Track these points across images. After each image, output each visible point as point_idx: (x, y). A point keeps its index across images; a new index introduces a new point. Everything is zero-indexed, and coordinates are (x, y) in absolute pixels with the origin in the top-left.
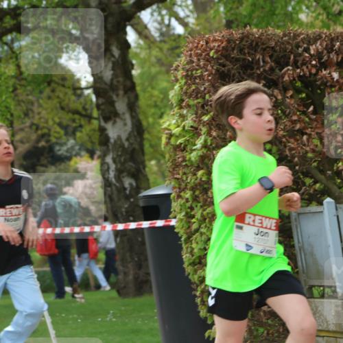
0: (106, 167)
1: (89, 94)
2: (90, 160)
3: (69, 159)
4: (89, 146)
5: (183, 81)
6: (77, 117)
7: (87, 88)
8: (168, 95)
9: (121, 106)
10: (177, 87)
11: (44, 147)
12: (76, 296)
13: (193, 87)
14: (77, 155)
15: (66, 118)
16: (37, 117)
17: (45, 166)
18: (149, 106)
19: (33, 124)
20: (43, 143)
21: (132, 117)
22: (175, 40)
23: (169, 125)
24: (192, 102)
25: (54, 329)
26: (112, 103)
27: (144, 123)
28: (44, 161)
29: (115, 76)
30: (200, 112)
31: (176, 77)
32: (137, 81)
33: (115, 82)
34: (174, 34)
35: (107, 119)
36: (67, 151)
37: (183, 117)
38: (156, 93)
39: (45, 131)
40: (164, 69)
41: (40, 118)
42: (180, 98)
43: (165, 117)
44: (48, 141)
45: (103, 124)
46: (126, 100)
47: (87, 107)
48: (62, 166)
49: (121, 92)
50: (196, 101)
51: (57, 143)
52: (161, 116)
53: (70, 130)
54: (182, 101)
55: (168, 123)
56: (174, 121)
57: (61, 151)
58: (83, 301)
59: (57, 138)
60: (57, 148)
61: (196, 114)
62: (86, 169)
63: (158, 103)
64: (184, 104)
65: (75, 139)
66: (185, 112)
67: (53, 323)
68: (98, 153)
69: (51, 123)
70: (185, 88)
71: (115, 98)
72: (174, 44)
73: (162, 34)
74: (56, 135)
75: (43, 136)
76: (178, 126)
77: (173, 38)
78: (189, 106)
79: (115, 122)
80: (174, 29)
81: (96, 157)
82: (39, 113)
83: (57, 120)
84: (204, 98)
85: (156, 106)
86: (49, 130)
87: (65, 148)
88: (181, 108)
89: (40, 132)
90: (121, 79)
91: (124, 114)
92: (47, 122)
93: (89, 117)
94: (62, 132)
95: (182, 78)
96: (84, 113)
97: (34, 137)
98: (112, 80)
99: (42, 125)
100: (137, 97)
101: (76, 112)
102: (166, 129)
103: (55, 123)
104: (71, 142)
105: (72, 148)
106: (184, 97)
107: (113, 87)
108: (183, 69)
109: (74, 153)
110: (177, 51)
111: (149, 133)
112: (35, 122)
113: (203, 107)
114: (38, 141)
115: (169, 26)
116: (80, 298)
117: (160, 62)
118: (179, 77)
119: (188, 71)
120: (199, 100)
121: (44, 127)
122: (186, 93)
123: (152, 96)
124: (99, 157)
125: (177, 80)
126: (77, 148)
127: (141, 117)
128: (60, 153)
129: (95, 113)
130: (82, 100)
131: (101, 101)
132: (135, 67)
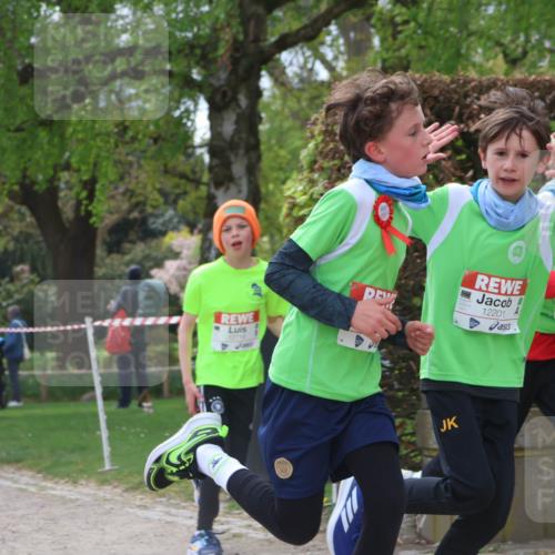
0: (207, 244)
1: (202, 154)
2: (188, 236)
3: (164, 234)
4: (191, 217)
5: (320, 139)
6: (183, 181)
7: (201, 146)
8: (299, 155)
9: (238, 168)
10: (311, 145)
11: (135, 220)
12: (145, 404)
13: (331, 145)
14: (175, 229)
15: (169, 183)
16: (134, 181)
17: (133, 242)
18: (272, 169)
19: (127, 190)
20: (135, 214)
21: (250, 182)
22: (316, 88)
23: (294, 192)
24: (327, 164)
25: (110, 445)
26: (227, 165)
27: (263, 190)
28: (132, 236)
29: (237, 131)
30: (334, 176)
31: (312, 133)
32: (263, 138)
33: (236, 139)
34: (316, 81)
35: (218, 184)
36: (163, 224)
37: (312, 182)
38: (283, 153)
39: (141, 198)
40: (298, 123)
41: (138, 183)
42: (313, 158)
43: (289, 183)
44: (142, 212)
45: (213, 190)
46: (245, 161)
47: (197, 169)
48: (154, 243)
49: (242, 152)
50: (331, 163)
51: (152, 215)
52: (284, 182)
53: (172, 197)
54: (315, 162)
55: (293, 190)
56: (301, 188)
57: (155, 224)
58: (151, 411)
59: (154, 207)
60: (151, 220)
61: (329, 178)
62: (182, 246)
63: (284, 166)
64: (316, 166)
65: (175, 209)
66: (316, 176)
67: (109, 438)
68: (200, 226)
69: (149, 188)
70: (321, 146)
71: (233, 158)
72: (315, 93)
73: (302, 80)
74: (154, 203)
75: (137, 204)
76: (305, 194)
77: (314, 85)
78: (322, 169)
79: (228, 189)
80: (317, 74)
81: (196, 231)
82: (137, 178)
83: (158, 186)
84: (342, 159)
85: (281, 169)
86: (146, 198)
87: (161, 221)
88: (312, 170)
89: (134, 200)
90: (244, 136)
91: (240, 178)
92: (145, 187)
93: (197, 183)
94: (161, 200)
95: (319, 135)
96: (191, 176)
97: (125, 206)
98: (233, 136)
99: (138, 191)
100: (259, 158)
101: (183, 176)
102: (291, 197)
103: (154, 188)
104: (170, 212)
105: (170, 220)
106: (319, 158)
107: (233, 145)
108: (323, 123)
109: (171, 226)
110: (318, 102)
111: (266, 202)
112: (131, 187)
113: (339, 170)
114: (130, 211)
115: (311, 70)
116: (149, 407)
117: (295, 115)
118: (316, 132)
119: (328, 125)
120: (336, 162)
121: (141, 194)
122: (321, 153)
123: (278, 156)
124: (200, 232)
125: (313, 137)
126: (175, 220)
127: (261, 182)
128: (154, 226)
129: (206, 177)
130: (192, 160)
131: (216, 162)
132: (264, 120)
